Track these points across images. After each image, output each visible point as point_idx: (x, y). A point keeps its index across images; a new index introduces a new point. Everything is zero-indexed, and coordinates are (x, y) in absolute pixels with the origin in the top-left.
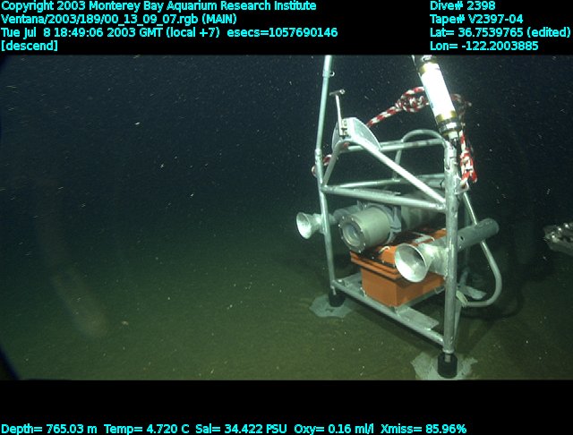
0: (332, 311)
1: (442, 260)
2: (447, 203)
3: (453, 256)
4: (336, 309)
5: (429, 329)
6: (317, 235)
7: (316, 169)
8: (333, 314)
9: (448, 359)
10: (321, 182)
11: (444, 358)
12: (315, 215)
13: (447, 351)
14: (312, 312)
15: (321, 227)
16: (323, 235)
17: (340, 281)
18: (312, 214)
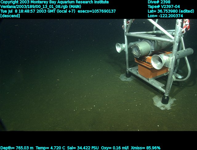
0: (126, 79)
1: (169, 62)
2: (175, 39)
3: (174, 61)
4: (128, 78)
5: (161, 87)
6: (123, 52)
7: (124, 26)
8: (127, 80)
9: (166, 98)
10: (126, 31)
11: (164, 98)
12: (123, 44)
13: (166, 95)
14: (120, 79)
15: (125, 49)
16: (125, 52)
17: (130, 69)
18: (121, 44)
